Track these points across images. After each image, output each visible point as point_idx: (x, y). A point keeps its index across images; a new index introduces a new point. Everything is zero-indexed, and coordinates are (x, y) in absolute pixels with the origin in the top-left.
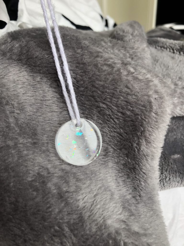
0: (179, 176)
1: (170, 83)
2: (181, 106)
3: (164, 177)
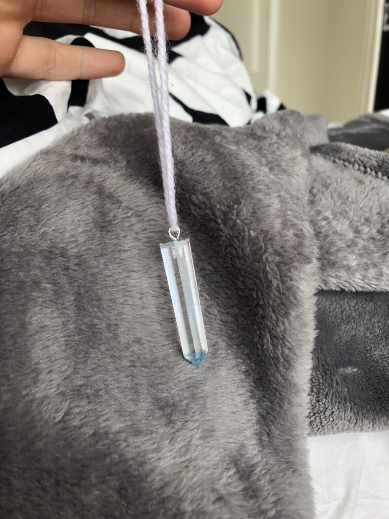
0: (351, 408)
1: (346, 228)
2: (364, 272)
3: (322, 407)
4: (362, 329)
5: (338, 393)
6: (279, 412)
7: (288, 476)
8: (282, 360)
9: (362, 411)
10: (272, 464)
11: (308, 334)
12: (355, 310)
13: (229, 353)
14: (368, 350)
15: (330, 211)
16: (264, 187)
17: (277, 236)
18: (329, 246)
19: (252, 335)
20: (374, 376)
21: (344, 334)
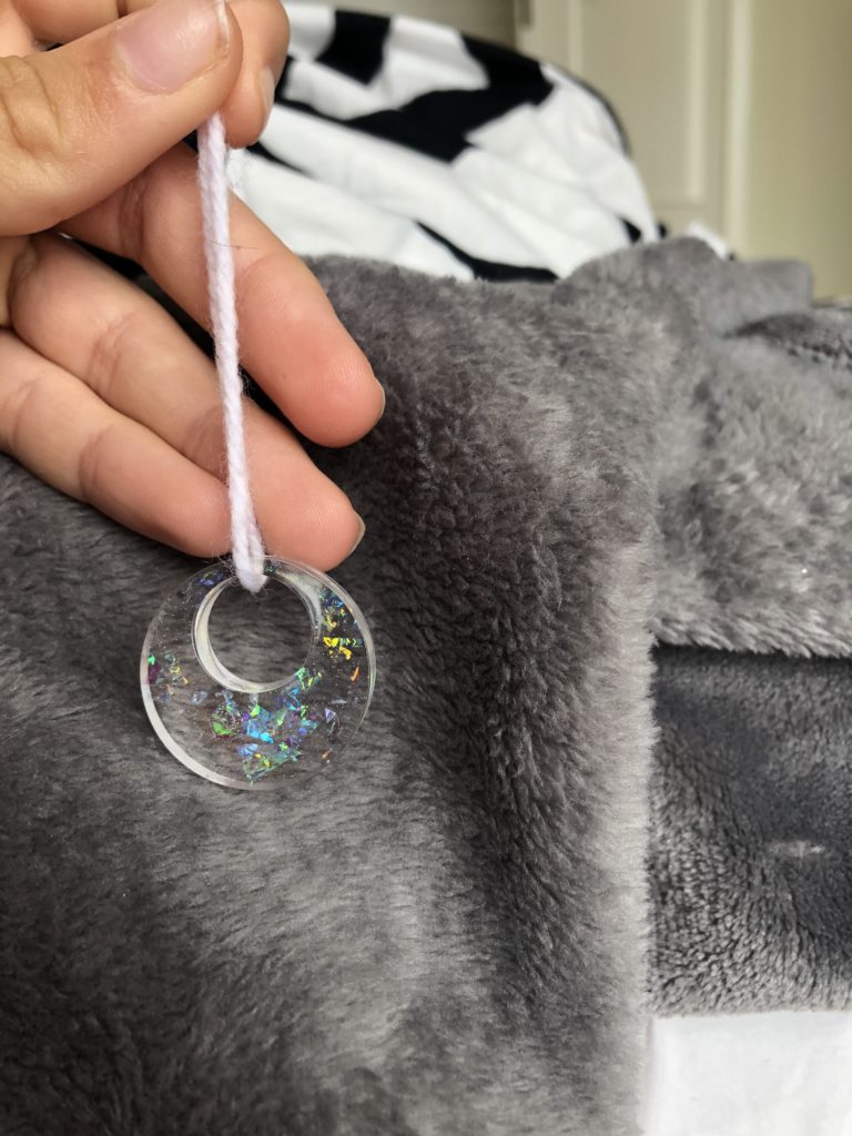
0: (801, 945)
1: (789, 501)
2: (831, 607)
3: (726, 938)
4: (842, 750)
5: (767, 905)
8: (566, 806)
9: (829, 956)
15: (753, 460)
18: (741, 544)
21: (794, 761)
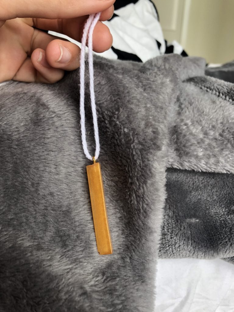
0: (192, 244)
1: (199, 131)
2: (207, 160)
3: (174, 242)
4: (205, 195)
5: (184, 234)
6: (139, 244)
7: (137, 284)
8: (142, 211)
9: (198, 246)
10: (130, 276)
11: (160, 197)
12: (202, 183)
13: (111, 205)
14: (207, 209)
15: (190, 119)
16: (136, 101)
17: (141, 132)
18: (186, 142)
19: (125, 194)
20: (209, 225)
21: (194, 198)
